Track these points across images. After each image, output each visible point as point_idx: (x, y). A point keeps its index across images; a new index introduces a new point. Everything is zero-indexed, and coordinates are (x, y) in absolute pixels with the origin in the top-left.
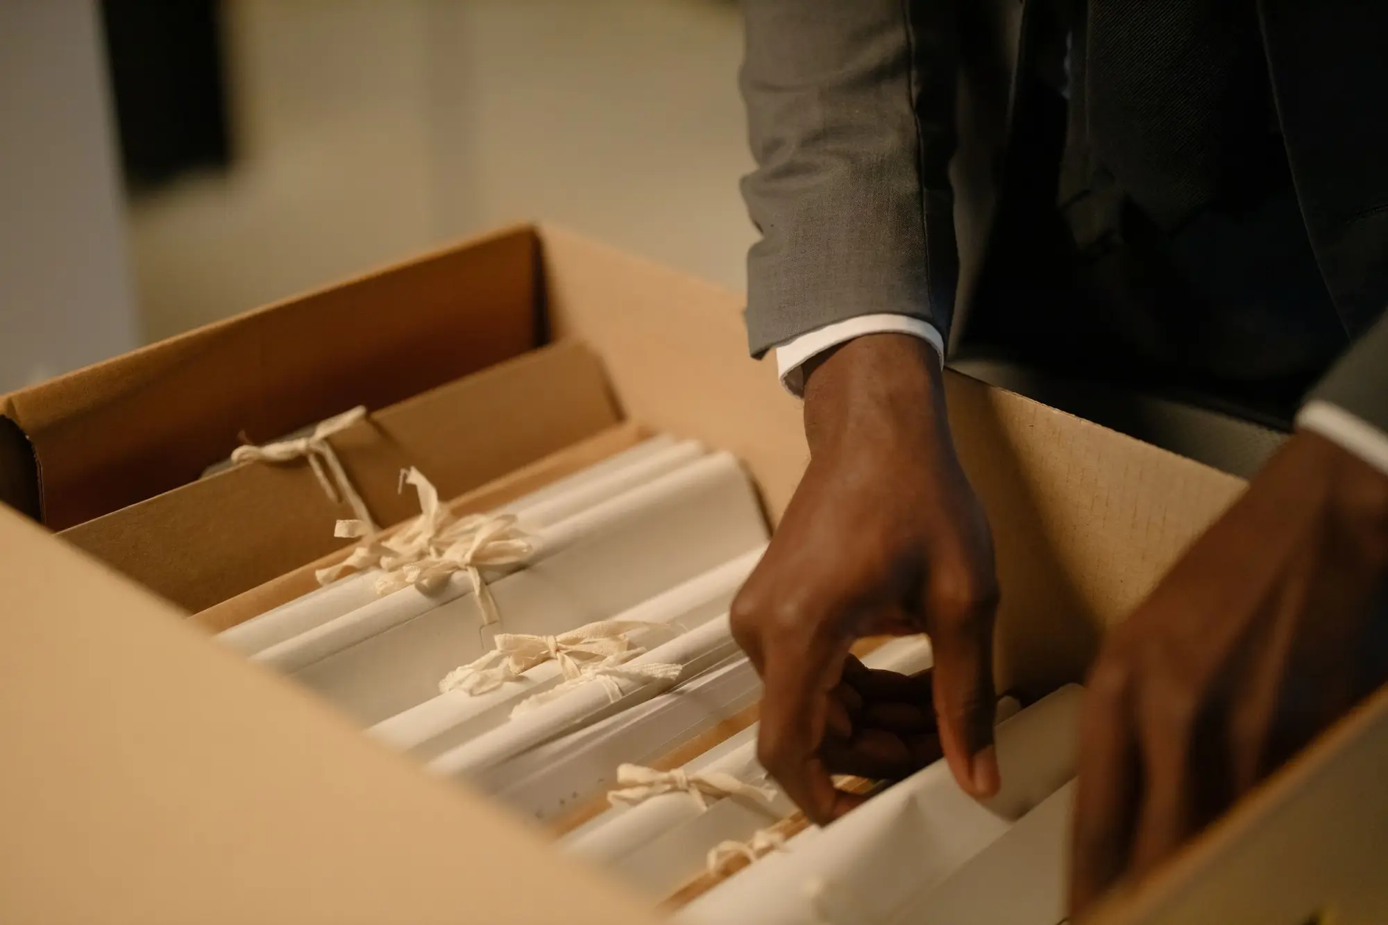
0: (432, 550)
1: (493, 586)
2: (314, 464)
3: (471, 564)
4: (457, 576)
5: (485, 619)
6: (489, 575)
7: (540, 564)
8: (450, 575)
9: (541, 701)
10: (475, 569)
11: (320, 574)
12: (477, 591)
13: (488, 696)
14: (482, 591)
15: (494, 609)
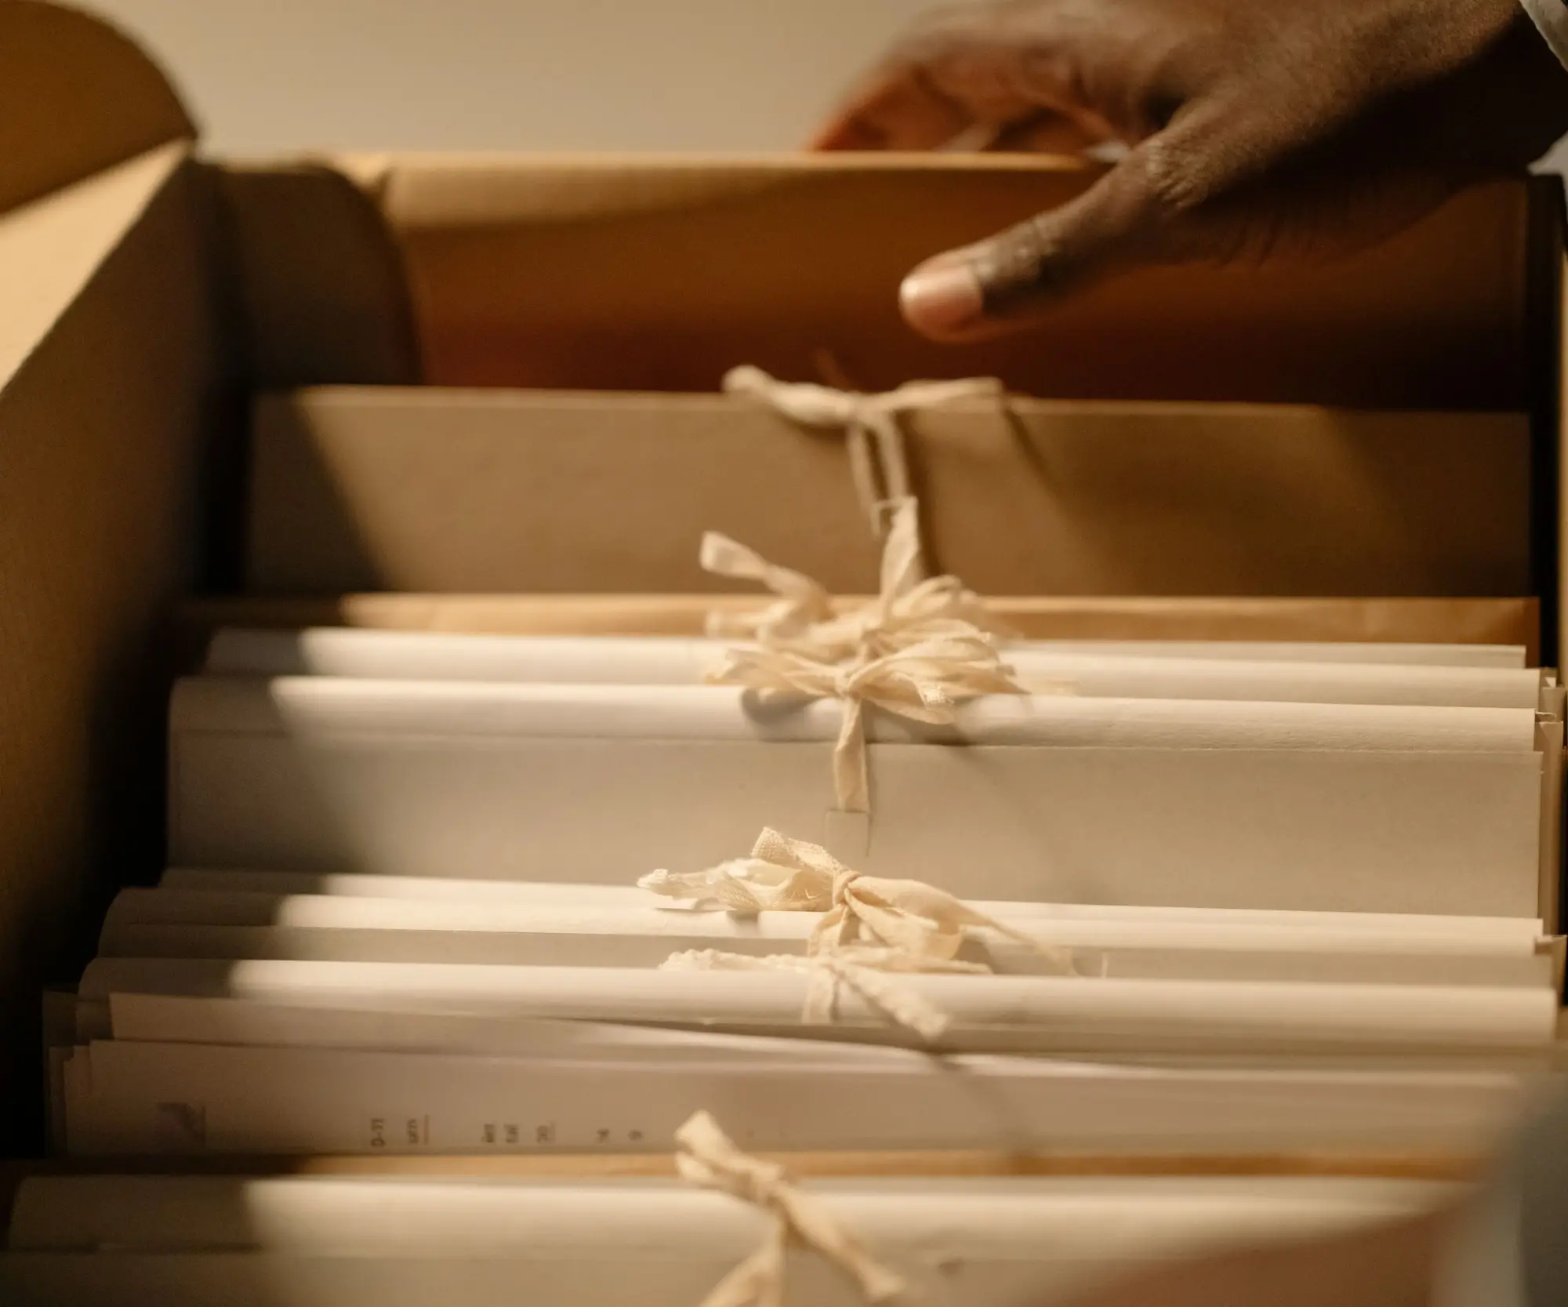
0: (863, 650)
1: (880, 750)
2: (857, 447)
3: (854, 694)
4: (825, 707)
5: (841, 801)
6: (883, 728)
7: (978, 748)
8: (813, 699)
9: (718, 964)
10: (857, 707)
11: (714, 621)
12: (842, 743)
13: (667, 916)
14: (850, 750)
15: (864, 788)
